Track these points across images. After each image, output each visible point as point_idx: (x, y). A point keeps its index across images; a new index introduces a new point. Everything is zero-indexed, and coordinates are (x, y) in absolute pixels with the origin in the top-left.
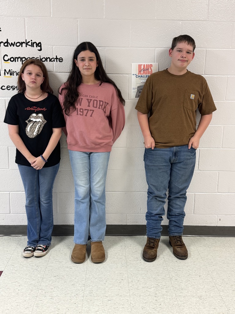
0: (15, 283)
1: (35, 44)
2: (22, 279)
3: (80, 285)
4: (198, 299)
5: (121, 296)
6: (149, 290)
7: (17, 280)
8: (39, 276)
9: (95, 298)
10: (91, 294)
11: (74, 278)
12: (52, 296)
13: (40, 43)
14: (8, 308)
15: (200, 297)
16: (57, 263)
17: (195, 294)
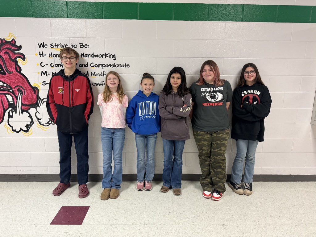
0: (98, 215)
1: (111, 56)
2: (103, 212)
3: (142, 217)
4: (222, 226)
5: (170, 224)
6: (188, 220)
7: (99, 213)
8: (114, 210)
9: (153, 226)
10: (150, 223)
11: (137, 211)
12: (123, 225)
13: (115, 55)
14: (94, 233)
15: (223, 225)
16: (126, 200)
17: (219, 223)
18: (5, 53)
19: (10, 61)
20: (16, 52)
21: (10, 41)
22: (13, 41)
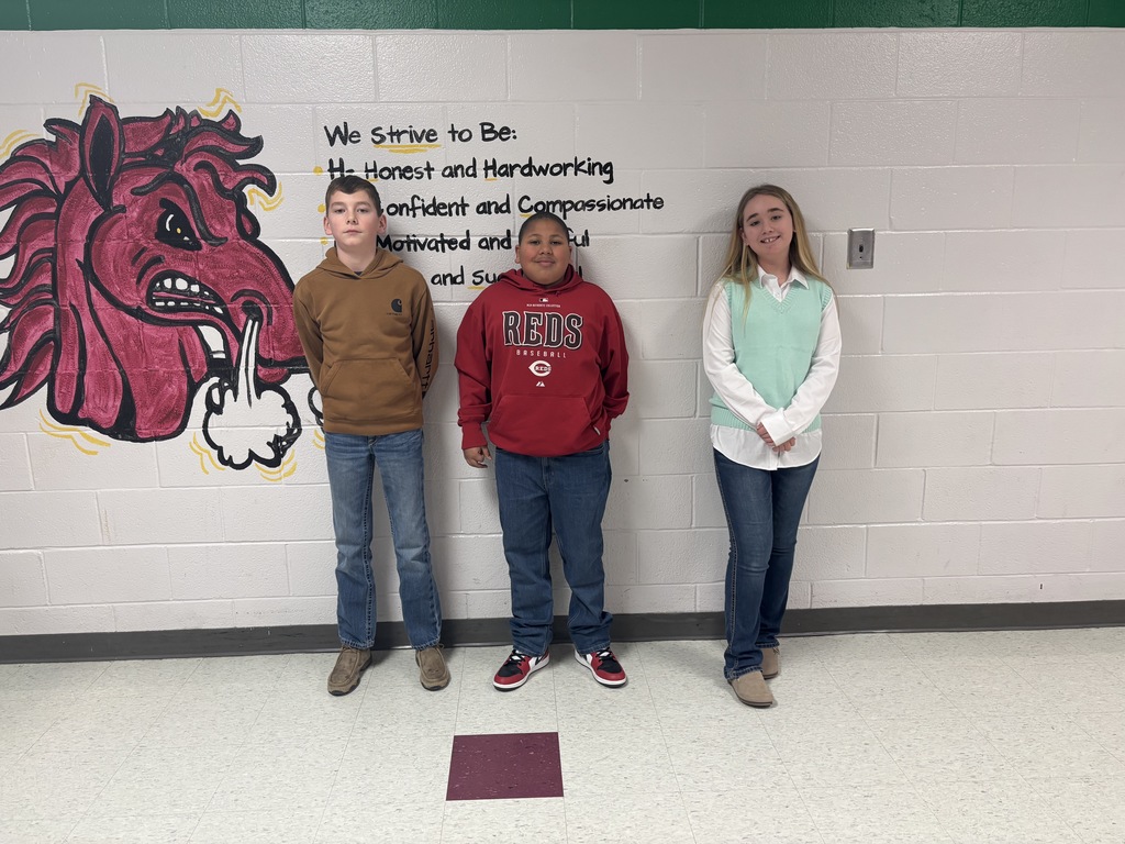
1: (597, 169)
2: (617, 750)
3: (771, 762)
4: (1084, 785)
5: (889, 784)
6: (950, 767)
7: (606, 754)
10: (811, 782)
11: (743, 744)
13: (610, 164)
18: (199, 166)
19: (216, 197)
20: (241, 162)
21: (217, 119)
22: (231, 120)
